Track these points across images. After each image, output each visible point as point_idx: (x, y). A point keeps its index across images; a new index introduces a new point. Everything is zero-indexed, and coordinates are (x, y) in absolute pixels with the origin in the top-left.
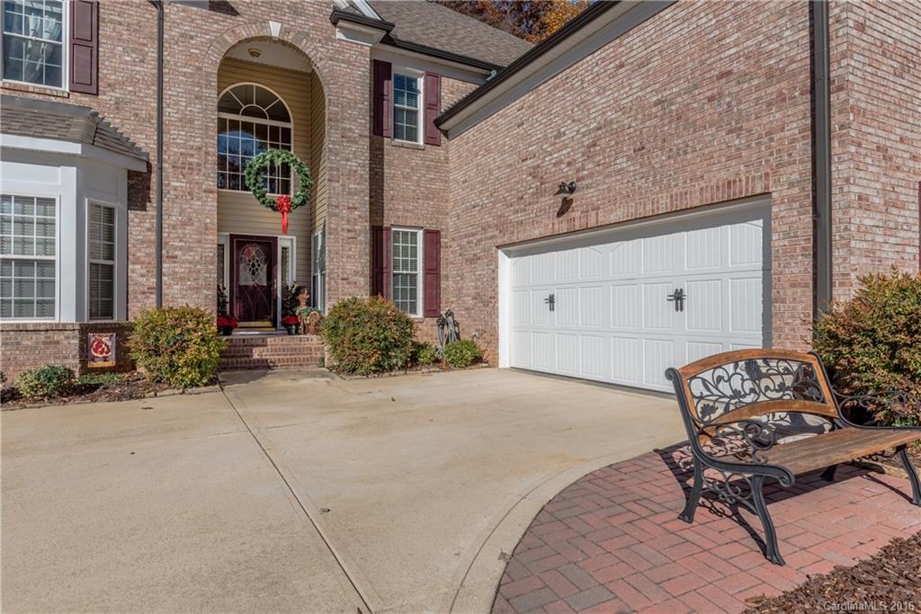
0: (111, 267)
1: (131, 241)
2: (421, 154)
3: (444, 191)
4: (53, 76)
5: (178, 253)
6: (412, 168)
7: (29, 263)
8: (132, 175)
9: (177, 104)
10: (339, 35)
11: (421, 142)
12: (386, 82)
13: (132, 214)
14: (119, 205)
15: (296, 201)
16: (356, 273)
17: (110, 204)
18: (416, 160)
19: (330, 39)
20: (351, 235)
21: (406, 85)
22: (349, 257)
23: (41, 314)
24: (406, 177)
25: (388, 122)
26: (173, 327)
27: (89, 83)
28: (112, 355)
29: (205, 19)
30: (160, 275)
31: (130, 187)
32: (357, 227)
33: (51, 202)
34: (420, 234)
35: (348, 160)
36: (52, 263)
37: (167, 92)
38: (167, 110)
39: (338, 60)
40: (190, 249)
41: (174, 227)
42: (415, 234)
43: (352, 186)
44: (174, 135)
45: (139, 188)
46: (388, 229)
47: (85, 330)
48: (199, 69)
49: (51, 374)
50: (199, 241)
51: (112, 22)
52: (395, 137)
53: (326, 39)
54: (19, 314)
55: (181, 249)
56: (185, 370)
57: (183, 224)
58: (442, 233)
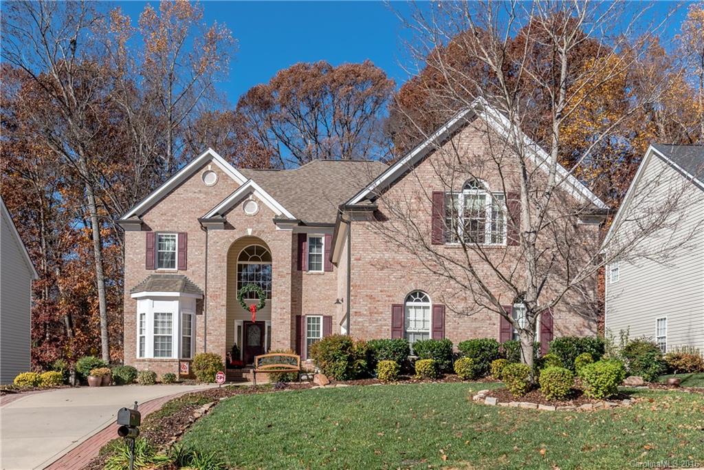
0: (190, 338)
1: (197, 327)
2: (322, 277)
3: (334, 295)
4: (173, 265)
5: (212, 332)
6: (317, 285)
7: (164, 337)
8: (198, 300)
9: (212, 271)
10: (278, 228)
11: (323, 271)
12: (304, 243)
13: (197, 316)
14: (193, 313)
15: (259, 306)
16: (284, 339)
17: (190, 313)
18: (319, 280)
19: (273, 231)
20: (281, 321)
21: (316, 242)
22: (281, 331)
23: (168, 356)
24: (314, 290)
25: (305, 263)
26: (204, 360)
27: (184, 267)
28: (187, 370)
29: (222, 233)
30: (205, 340)
31: (197, 305)
32: (285, 317)
33: (171, 314)
34: (322, 318)
35: (281, 286)
36: (171, 337)
37: (208, 267)
38: (208, 274)
39: (277, 240)
40: (216, 330)
41: (210, 321)
42: (319, 318)
43: (283, 298)
44: (211, 284)
45: (200, 306)
46: (304, 317)
47: (180, 361)
48: (220, 255)
49: (169, 375)
50: (219, 327)
51: (191, 240)
52: (309, 269)
53: (272, 231)
54: (162, 356)
55: (212, 330)
56: (208, 376)
57: (214, 320)
58: (333, 317)
